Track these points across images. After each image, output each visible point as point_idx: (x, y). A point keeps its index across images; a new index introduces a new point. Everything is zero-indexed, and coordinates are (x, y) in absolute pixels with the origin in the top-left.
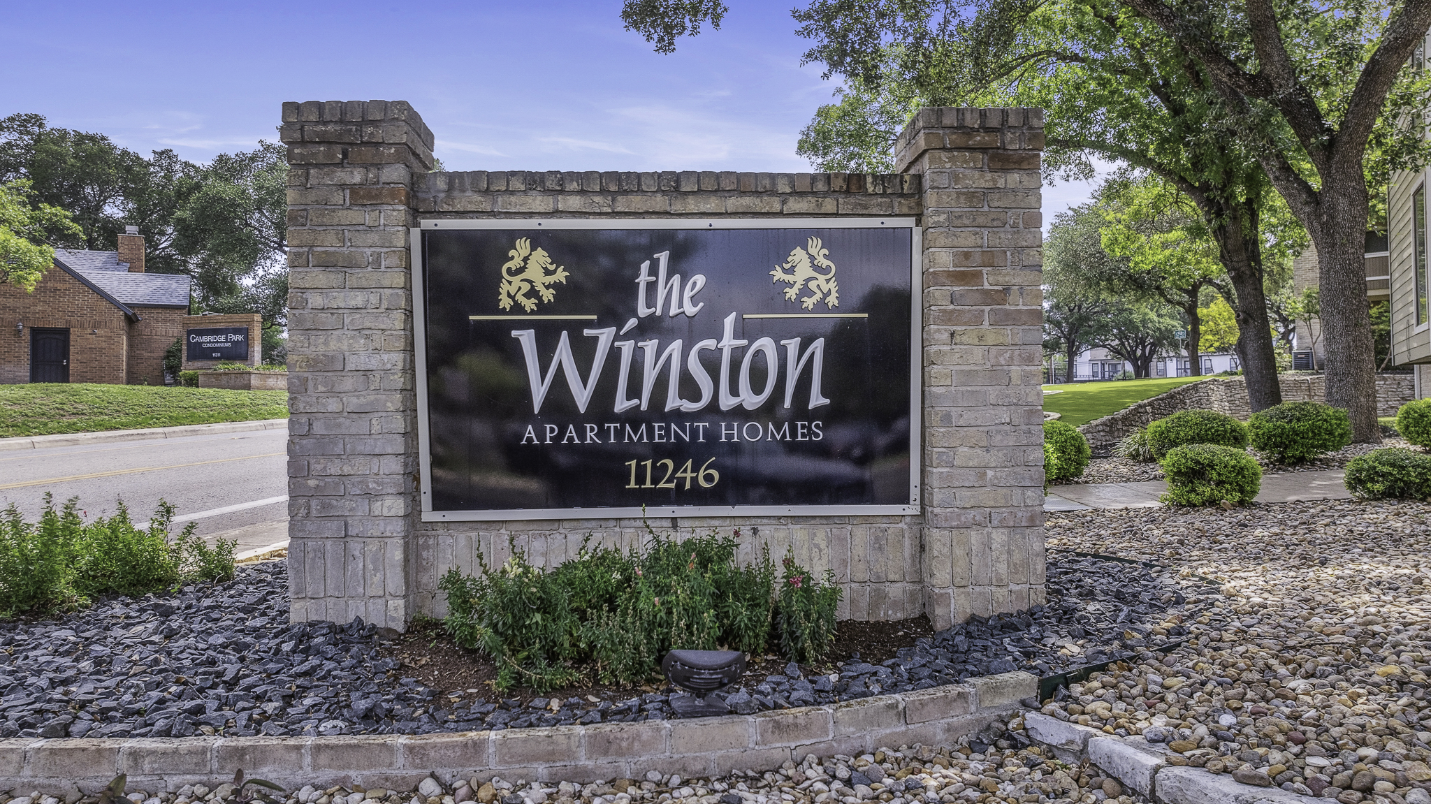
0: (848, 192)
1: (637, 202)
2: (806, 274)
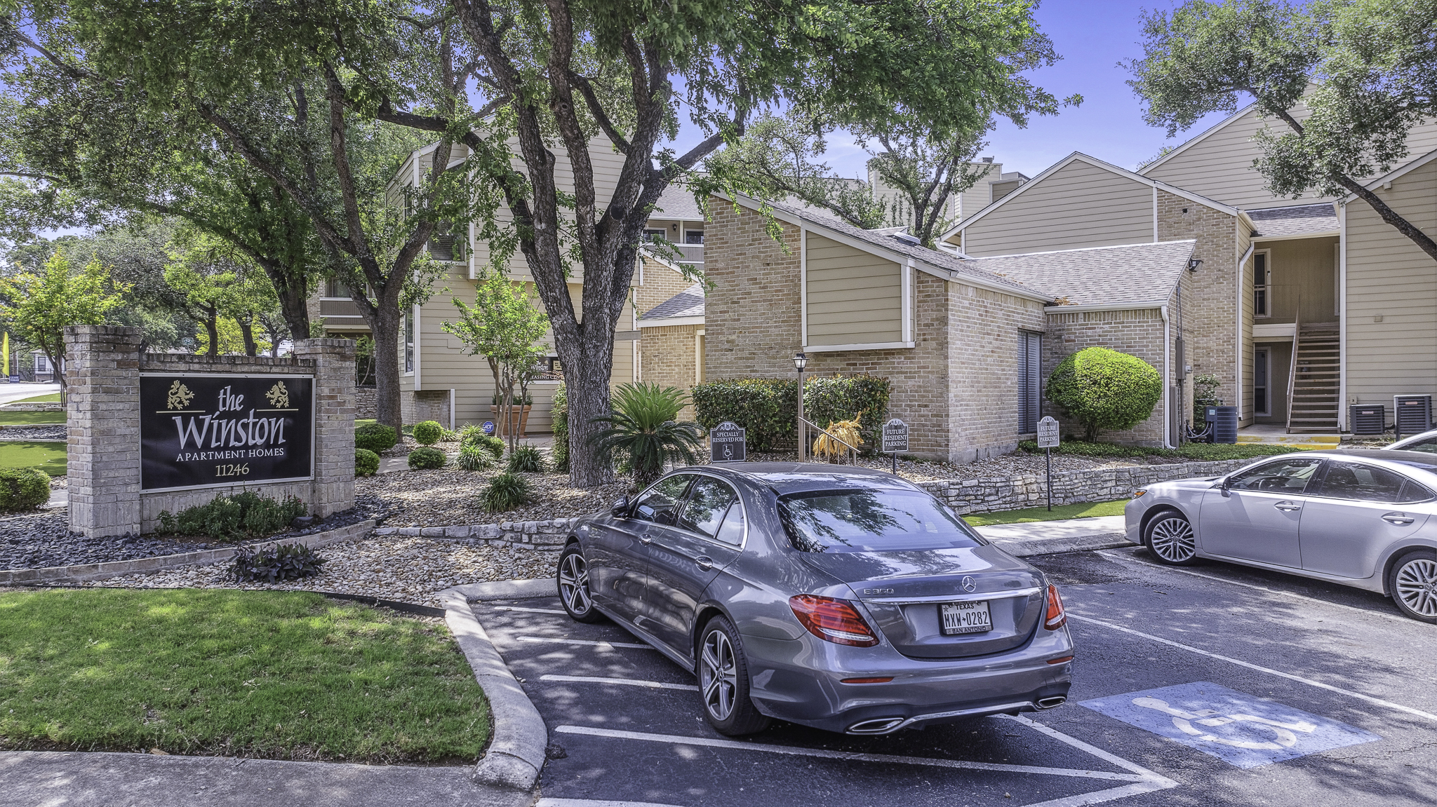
0: (292, 365)
1: (219, 367)
2: (278, 395)
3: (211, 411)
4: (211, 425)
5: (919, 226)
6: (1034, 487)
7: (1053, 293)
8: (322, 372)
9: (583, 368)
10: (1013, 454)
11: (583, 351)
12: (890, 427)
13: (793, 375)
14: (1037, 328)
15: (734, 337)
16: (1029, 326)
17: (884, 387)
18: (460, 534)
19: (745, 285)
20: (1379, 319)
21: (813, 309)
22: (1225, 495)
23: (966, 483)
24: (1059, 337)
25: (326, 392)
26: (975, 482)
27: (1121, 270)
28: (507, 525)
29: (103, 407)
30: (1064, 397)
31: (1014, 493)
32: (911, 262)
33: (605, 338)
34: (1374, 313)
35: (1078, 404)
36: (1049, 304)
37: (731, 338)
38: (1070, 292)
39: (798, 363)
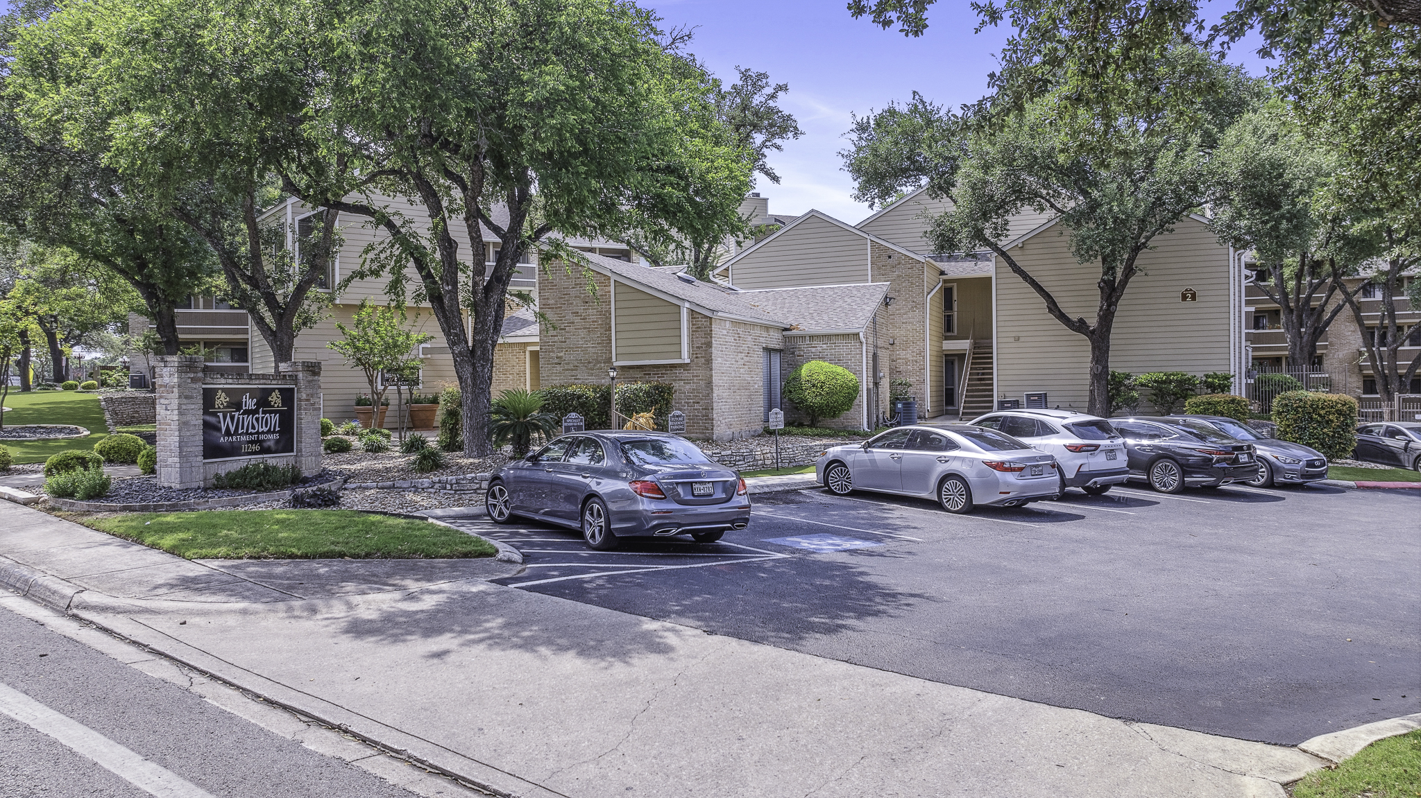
0: (283, 379)
1: (243, 381)
2: (275, 399)
3: (238, 410)
4: (238, 418)
5: (697, 260)
6: (769, 455)
7: (790, 320)
8: (302, 384)
9: (474, 379)
10: (759, 436)
11: (474, 368)
12: (674, 416)
13: (606, 382)
14: (777, 347)
15: (562, 354)
16: (772, 346)
17: (669, 390)
18: (405, 486)
19: (570, 317)
20: (1017, 339)
21: (620, 335)
22: (866, 452)
23: (723, 453)
24: (793, 353)
25: (304, 396)
26: (729, 452)
27: (837, 304)
28: (437, 479)
29: (184, 407)
30: (794, 396)
31: (755, 460)
32: (687, 305)
33: (488, 360)
34: (1013, 334)
35: (802, 401)
36: (786, 329)
37: (559, 355)
38: (802, 320)
39: (611, 374)
